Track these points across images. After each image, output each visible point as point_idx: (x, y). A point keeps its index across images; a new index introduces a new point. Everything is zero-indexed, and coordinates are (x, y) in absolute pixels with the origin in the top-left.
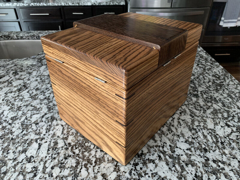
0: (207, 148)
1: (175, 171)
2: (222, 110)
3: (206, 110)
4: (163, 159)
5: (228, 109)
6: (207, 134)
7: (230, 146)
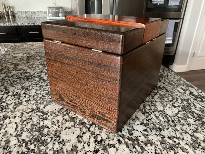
0: (161, 127)
1: (136, 152)
2: (167, 95)
3: (154, 96)
4: (123, 142)
5: (171, 93)
6: (159, 116)
7: (180, 123)
